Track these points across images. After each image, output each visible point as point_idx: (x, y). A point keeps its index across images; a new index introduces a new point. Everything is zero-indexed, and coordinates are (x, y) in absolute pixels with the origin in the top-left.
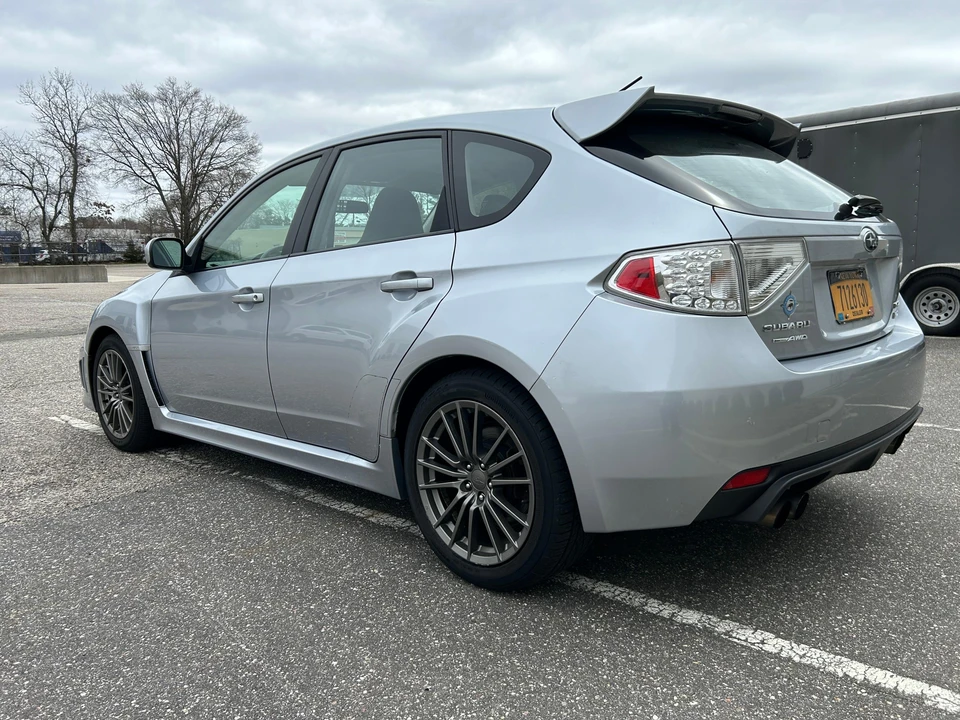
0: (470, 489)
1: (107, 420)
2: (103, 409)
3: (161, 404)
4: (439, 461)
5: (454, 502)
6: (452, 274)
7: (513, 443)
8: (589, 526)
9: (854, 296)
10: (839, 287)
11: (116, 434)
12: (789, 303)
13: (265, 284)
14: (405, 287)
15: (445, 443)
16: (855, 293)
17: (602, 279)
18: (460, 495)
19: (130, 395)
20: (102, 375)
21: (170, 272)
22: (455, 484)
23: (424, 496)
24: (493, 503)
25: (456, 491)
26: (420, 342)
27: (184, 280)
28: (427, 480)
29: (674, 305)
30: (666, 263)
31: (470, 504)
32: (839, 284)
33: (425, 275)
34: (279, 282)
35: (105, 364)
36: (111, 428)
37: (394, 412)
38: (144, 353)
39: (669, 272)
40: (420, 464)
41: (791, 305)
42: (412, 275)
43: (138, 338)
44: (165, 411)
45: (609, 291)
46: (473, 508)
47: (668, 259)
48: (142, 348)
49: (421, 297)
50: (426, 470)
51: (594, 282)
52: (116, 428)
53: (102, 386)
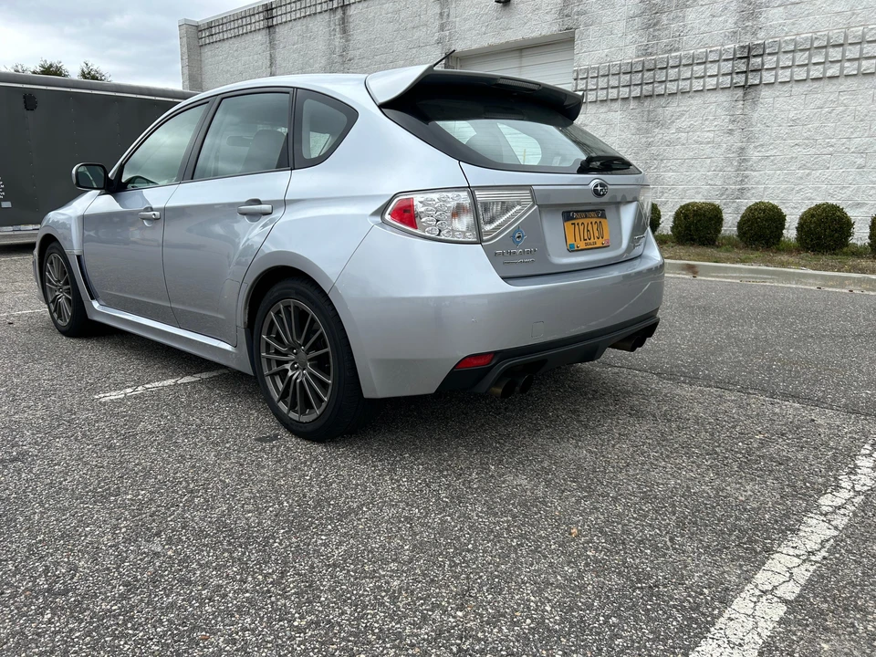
0: (297, 369)
1: (53, 308)
2: (50, 300)
3: (92, 299)
4: (277, 352)
5: (287, 380)
6: (285, 203)
7: (324, 341)
8: (367, 394)
9: (588, 231)
10: (574, 224)
11: (59, 321)
12: (517, 235)
13: (162, 205)
14: (255, 211)
15: (279, 339)
16: (590, 228)
17: (381, 212)
18: (290, 373)
19: (69, 293)
20: (49, 272)
21: (99, 191)
22: (288, 366)
23: (269, 380)
24: (311, 374)
25: (287, 371)
26: (260, 254)
27: (108, 198)
28: (270, 369)
29: (427, 234)
30: (421, 202)
31: (297, 378)
32: (573, 222)
33: (267, 203)
34: (171, 204)
35: (51, 264)
36: (55, 315)
37: (245, 309)
38: (79, 257)
39: (423, 209)
40: (264, 357)
41: (519, 237)
42: (258, 202)
43: (74, 245)
44: (96, 304)
45: (384, 222)
46: (298, 381)
47: (422, 200)
48: (76, 251)
49: (265, 220)
50: (269, 360)
51: (375, 214)
52: (60, 317)
53: (50, 282)
